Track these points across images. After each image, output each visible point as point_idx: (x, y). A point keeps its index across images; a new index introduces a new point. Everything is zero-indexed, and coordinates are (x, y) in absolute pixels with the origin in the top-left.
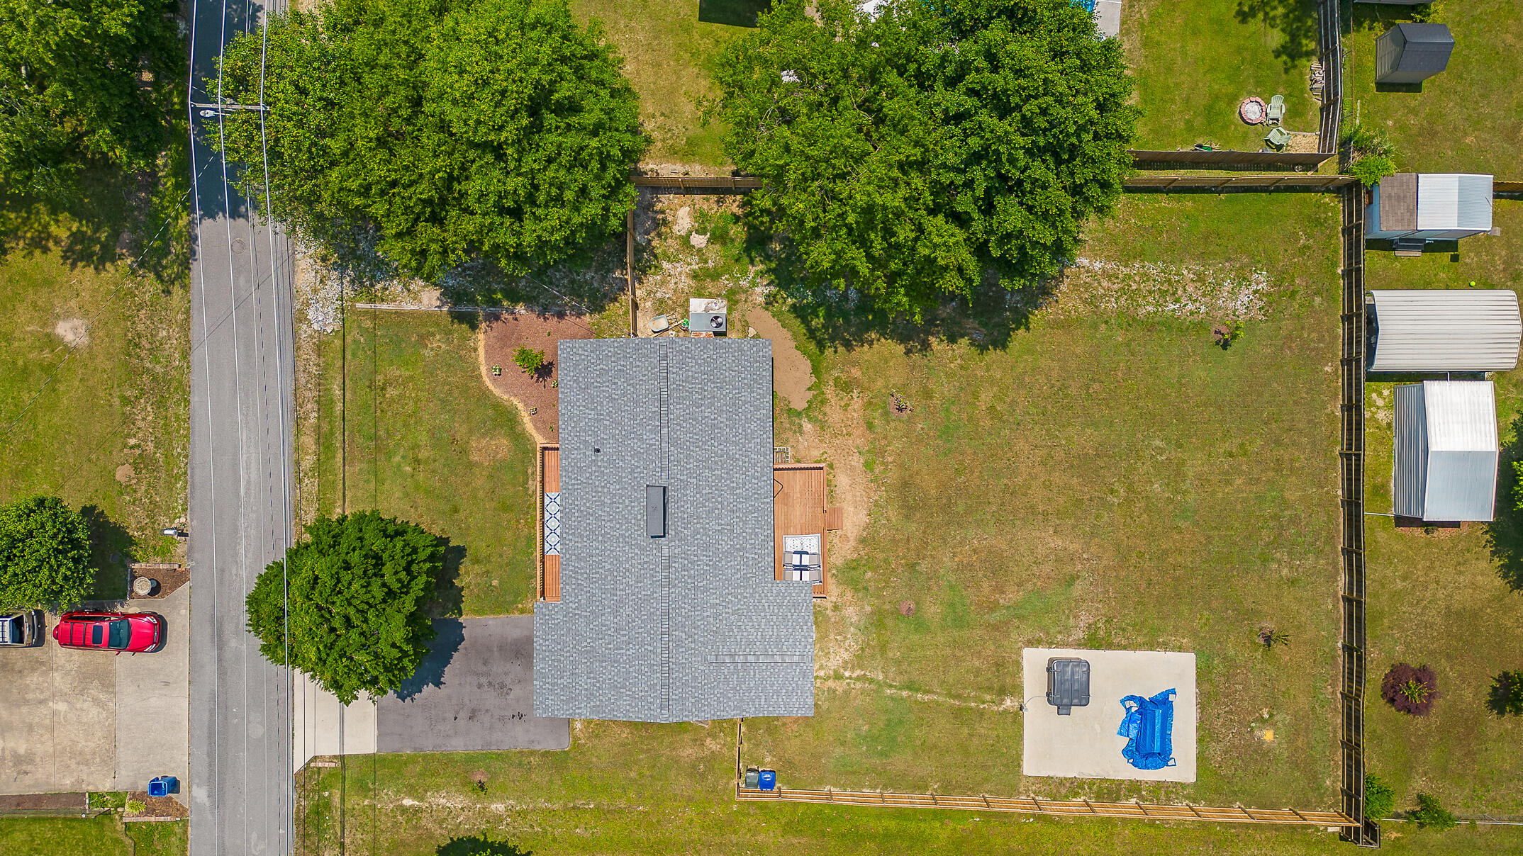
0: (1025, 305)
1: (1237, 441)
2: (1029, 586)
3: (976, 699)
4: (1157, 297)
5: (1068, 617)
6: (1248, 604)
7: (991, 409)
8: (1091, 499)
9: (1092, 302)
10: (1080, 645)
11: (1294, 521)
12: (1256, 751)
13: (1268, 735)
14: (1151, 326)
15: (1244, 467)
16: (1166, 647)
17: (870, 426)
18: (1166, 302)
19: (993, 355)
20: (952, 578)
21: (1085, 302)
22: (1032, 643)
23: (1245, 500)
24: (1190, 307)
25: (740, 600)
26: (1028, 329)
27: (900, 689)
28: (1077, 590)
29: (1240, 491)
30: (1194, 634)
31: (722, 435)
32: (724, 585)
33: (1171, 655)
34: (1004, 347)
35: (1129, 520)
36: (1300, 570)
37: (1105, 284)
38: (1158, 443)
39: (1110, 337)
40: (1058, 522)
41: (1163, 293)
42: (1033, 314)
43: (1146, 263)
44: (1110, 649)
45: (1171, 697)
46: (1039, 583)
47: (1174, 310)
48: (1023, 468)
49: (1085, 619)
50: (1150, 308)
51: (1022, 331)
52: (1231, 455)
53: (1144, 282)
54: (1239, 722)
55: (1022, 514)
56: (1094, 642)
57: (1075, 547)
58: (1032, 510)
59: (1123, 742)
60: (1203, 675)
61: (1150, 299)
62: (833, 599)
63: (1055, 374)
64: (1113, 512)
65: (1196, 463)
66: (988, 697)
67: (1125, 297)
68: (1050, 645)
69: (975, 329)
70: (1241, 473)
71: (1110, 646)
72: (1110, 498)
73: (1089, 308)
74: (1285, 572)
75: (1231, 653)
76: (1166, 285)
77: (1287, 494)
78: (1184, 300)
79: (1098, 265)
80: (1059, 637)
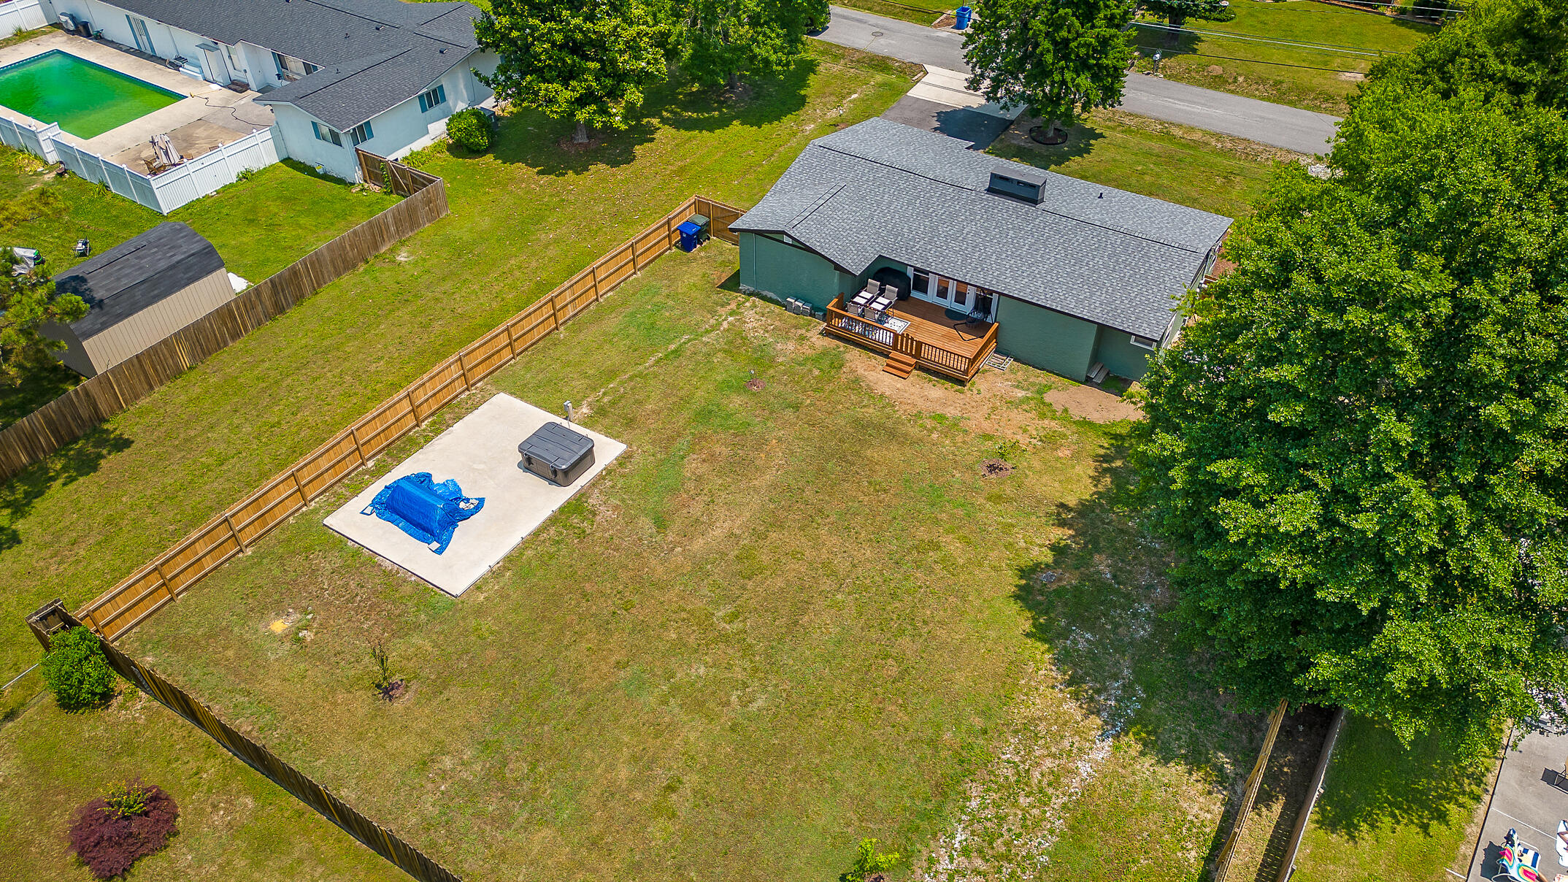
0: (1065, 648)
1: (683, 812)
2: (691, 485)
3: (615, 390)
4: (988, 824)
5: (623, 500)
6: (454, 692)
7: (936, 547)
8: (744, 588)
9: (1028, 731)
10: (581, 496)
11: (503, 820)
12: (278, 602)
13: (279, 626)
14: (945, 790)
15: (638, 795)
16: (495, 573)
17: (987, 437)
18: (973, 833)
19: (1011, 581)
20: (758, 429)
21: (1033, 721)
22: (624, 459)
23: (592, 766)
24: (945, 864)
25: (880, 223)
26: (1028, 635)
27: (681, 345)
28: (646, 524)
29: (611, 767)
30: (480, 611)
31: (1065, 264)
32: (904, 217)
33: (482, 569)
34: (1017, 597)
35: (684, 615)
36: (430, 786)
37: (1049, 763)
38: (760, 703)
39: (958, 723)
40: (742, 543)
41: (991, 838)
42: (1048, 650)
43: (1055, 839)
44: (550, 519)
45: (435, 545)
46: (685, 496)
47: (952, 836)
48: (834, 539)
49: (606, 513)
50: (974, 804)
51: (1028, 626)
52: (671, 789)
53: (1024, 819)
54: (331, 603)
55: (782, 514)
56: (575, 507)
57: (698, 545)
58: (778, 524)
59: (438, 479)
60: (425, 590)
61: (989, 813)
62: (813, 340)
63: (942, 633)
64: (708, 603)
65: (693, 733)
66: (606, 400)
67: (1012, 779)
68: (609, 471)
69: (1060, 580)
70: (635, 783)
71: (553, 520)
72: (730, 609)
73: (1019, 721)
74: (447, 762)
75: (416, 640)
76: (1003, 849)
77: (547, 832)
78: (961, 861)
79: (1084, 768)
80: (609, 484)
